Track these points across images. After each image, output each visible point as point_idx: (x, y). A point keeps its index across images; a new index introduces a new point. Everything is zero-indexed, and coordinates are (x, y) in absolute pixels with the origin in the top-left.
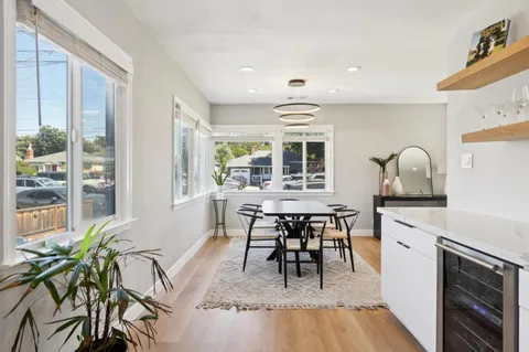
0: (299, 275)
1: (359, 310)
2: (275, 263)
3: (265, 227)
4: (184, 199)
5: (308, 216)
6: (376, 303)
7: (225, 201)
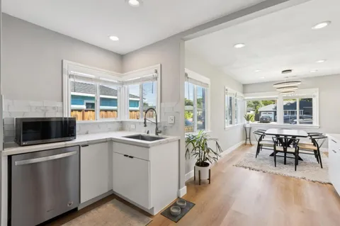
0: (285, 163)
1: (314, 182)
2: (273, 158)
3: (268, 140)
4: (231, 126)
5: (294, 137)
6: (327, 182)
7: (250, 128)
